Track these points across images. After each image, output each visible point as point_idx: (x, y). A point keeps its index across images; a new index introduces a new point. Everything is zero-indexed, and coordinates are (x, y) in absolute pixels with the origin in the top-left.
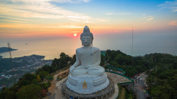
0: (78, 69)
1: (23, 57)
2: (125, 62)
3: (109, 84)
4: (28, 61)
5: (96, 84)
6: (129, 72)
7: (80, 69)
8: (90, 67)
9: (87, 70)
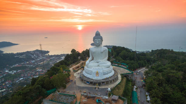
0: (92, 63)
1: (26, 52)
2: (129, 58)
3: (114, 74)
4: (32, 56)
5: (105, 73)
6: (131, 66)
7: (93, 63)
8: (100, 61)
9: (99, 63)
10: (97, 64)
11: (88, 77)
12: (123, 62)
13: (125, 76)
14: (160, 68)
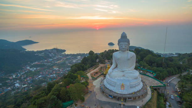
0: (115, 72)
2: (155, 64)
3: (143, 87)
4: (50, 54)
6: (159, 74)
7: (117, 72)
8: (126, 71)
9: (124, 73)
10: (122, 74)
11: (110, 89)
12: (149, 69)
13: (155, 89)
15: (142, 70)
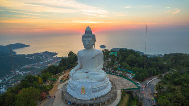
0: (79, 73)
1: (36, 53)
2: (137, 64)
3: (111, 90)
4: (41, 57)
5: (95, 89)
6: (139, 75)
7: (80, 73)
8: (90, 71)
9: (88, 74)
10: (85, 75)
11: (70, 94)
12: (129, 70)
13: (128, 93)
14: (177, 79)
15: (121, 71)
